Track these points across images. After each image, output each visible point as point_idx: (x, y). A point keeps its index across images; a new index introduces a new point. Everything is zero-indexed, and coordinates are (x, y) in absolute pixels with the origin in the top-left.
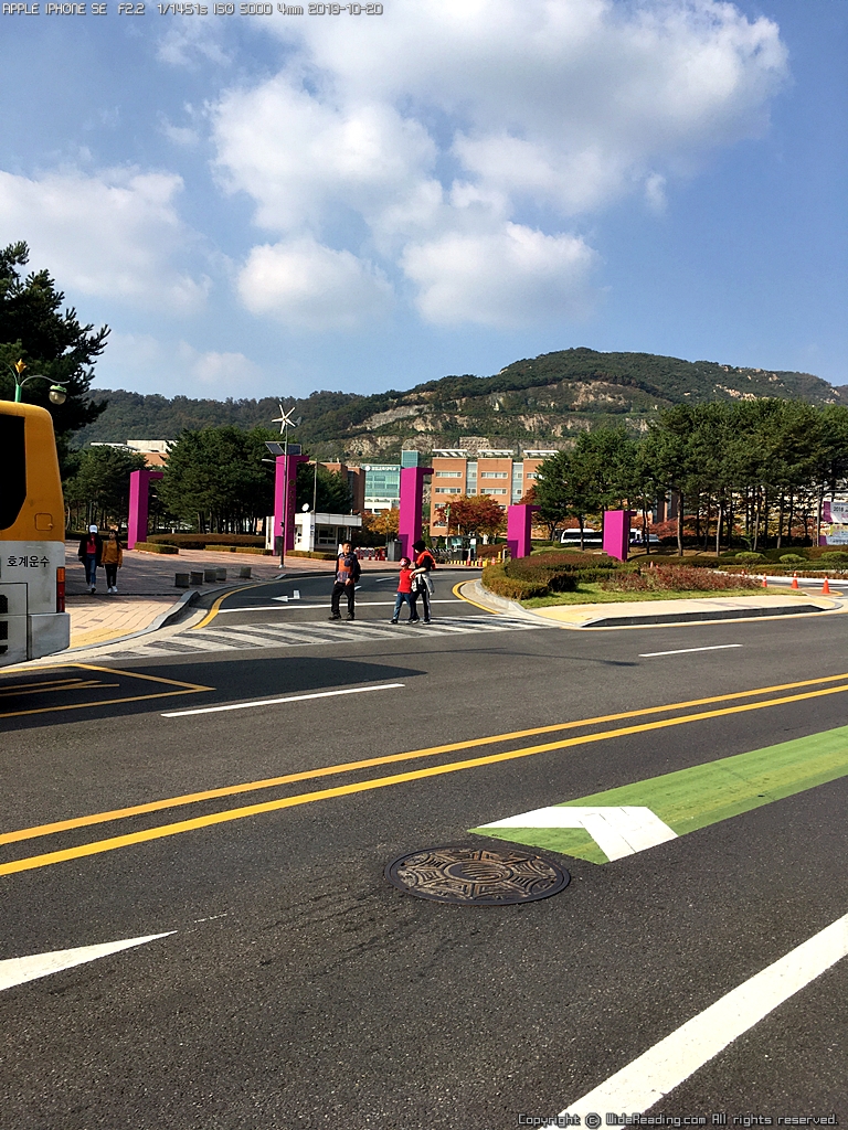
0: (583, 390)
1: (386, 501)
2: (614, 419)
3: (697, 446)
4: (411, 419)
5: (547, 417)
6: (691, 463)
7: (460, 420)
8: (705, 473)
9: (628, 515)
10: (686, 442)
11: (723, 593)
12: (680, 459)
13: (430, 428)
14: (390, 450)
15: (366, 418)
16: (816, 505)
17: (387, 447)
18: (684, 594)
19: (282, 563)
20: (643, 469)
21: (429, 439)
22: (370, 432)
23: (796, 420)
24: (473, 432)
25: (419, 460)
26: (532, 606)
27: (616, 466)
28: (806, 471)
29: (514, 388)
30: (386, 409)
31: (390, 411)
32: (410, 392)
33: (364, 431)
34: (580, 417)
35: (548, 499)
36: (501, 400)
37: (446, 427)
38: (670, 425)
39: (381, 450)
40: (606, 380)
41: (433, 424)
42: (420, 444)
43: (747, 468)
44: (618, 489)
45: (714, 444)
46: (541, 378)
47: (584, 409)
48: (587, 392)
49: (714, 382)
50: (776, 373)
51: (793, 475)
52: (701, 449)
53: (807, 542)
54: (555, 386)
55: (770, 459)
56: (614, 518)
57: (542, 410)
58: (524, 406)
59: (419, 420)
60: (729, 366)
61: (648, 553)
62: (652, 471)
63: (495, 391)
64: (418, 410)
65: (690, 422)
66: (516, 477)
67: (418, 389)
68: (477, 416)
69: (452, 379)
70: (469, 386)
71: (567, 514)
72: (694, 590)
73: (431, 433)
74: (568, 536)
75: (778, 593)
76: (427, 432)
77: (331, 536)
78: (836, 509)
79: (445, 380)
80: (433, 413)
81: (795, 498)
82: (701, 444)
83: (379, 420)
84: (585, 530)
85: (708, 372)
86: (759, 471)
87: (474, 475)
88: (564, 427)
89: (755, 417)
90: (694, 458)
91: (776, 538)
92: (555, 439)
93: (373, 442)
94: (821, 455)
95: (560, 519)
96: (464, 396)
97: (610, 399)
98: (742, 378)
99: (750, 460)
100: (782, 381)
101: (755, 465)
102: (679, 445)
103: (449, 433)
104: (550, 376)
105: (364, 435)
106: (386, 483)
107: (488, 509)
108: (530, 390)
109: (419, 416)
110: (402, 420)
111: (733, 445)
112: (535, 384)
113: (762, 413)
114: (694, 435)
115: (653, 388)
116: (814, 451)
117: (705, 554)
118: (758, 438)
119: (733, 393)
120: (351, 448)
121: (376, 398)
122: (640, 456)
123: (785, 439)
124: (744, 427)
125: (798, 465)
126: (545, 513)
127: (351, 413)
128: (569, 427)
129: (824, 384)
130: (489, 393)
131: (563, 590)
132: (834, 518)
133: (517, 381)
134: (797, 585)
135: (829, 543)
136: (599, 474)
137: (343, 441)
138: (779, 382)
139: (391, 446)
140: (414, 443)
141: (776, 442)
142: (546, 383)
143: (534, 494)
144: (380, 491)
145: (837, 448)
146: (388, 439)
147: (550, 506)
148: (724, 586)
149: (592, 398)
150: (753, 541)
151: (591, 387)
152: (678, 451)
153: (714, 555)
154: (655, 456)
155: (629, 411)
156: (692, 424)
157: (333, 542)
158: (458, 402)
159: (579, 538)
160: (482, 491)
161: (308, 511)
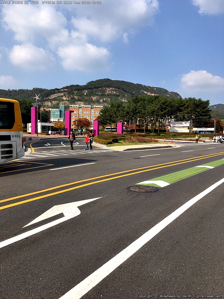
0: (108, 90)
1: (56, 119)
2: (116, 98)
3: (140, 106)
4: (62, 96)
5: (99, 97)
6: (138, 111)
7: (75, 97)
8: (142, 113)
9: (123, 124)
10: (137, 105)
11: (150, 143)
12: (136, 110)
13: (67, 99)
14: (56, 105)
15: (49, 96)
16: (167, 122)
17: (55, 104)
18: (142, 143)
19: (37, 136)
20: (126, 112)
21: (67, 102)
22: (50, 100)
23: (163, 101)
24: (79, 100)
25: (65, 107)
26: (109, 146)
27: (120, 111)
28: (165, 114)
29: (90, 89)
30: (55, 93)
31: (56, 94)
32: (61, 89)
33: (49, 99)
34: (107, 97)
35: (103, 119)
36: (86, 92)
37: (72, 99)
38: (133, 101)
39: (54, 105)
40: (114, 87)
41: (68, 98)
42: (64, 103)
43: (152, 112)
44: (120, 117)
45: (144, 106)
46: (97, 86)
47: (108, 95)
48: (109, 91)
49: (141, 89)
50: (156, 88)
51: (162, 114)
52: (140, 107)
53: (165, 131)
54: (101, 89)
55: (157, 110)
56: (119, 124)
57: (97, 95)
58: (92, 94)
59: (64, 97)
60: (144, 85)
61: (128, 133)
62: (129, 112)
63: (85, 89)
64: (64, 94)
65: (138, 100)
66: (92, 113)
67: (63, 88)
68: (80, 96)
69: (73, 86)
70: (78, 88)
71: (107, 123)
72: (144, 142)
73: (68, 100)
74: (107, 129)
75: (162, 143)
76: (66, 100)
77: (46, 129)
78: (172, 123)
79: (71, 86)
80: (68, 95)
81: (162, 120)
82: (141, 106)
83: (53, 96)
84: (112, 127)
85: (139, 87)
86: (154, 113)
87: (81, 112)
88: (103, 100)
89: (153, 100)
90: (139, 109)
91: (158, 130)
92: (101, 103)
93: (51, 102)
94: (169, 110)
95: (106, 124)
96: (76, 90)
97: (115, 93)
98: (148, 89)
99: (152, 110)
100: (157, 90)
101: (154, 112)
102: (135, 106)
103: (73, 100)
104: (99, 86)
105: (49, 100)
106: (56, 114)
107: (87, 121)
108: (94, 90)
109: (64, 96)
110: (60, 96)
111: (148, 106)
112: (95, 88)
113: (155, 99)
114: (139, 104)
115: (126, 90)
116: (167, 109)
117: (141, 134)
118: (154, 105)
119: (145, 92)
120: (45, 104)
121: (52, 90)
122: (126, 109)
123: (160, 105)
124: (151, 102)
125: (163, 112)
126: (102, 123)
127: (45, 94)
128: (104, 100)
129: (167, 91)
130: (83, 90)
131: (115, 142)
132: (171, 125)
133: (90, 87)
134: (165, 141)
135: (170, 131)
136: (116, 113)
137: (43, 102)
138: (156, 90)
139: (57, 104)
140: (63, 103)
141: (158, 106)
142: (98, 88)
143: (99, 118)
144: (54, 116)
145: (172, 108)
146: (55, 102)
147: (103, 121)
148: (150, 142)
149: (110, 92)
150: (153, 131)
151: (110, 89)
152: (135, 108)
153: (144, 134)
154: (129, 109)
155: (120, 96)
156: (138, 101)
157: (46, 130)
158: (75, 92)
159: (110, 129)
160: (83, 117)
161: (40, 122)
